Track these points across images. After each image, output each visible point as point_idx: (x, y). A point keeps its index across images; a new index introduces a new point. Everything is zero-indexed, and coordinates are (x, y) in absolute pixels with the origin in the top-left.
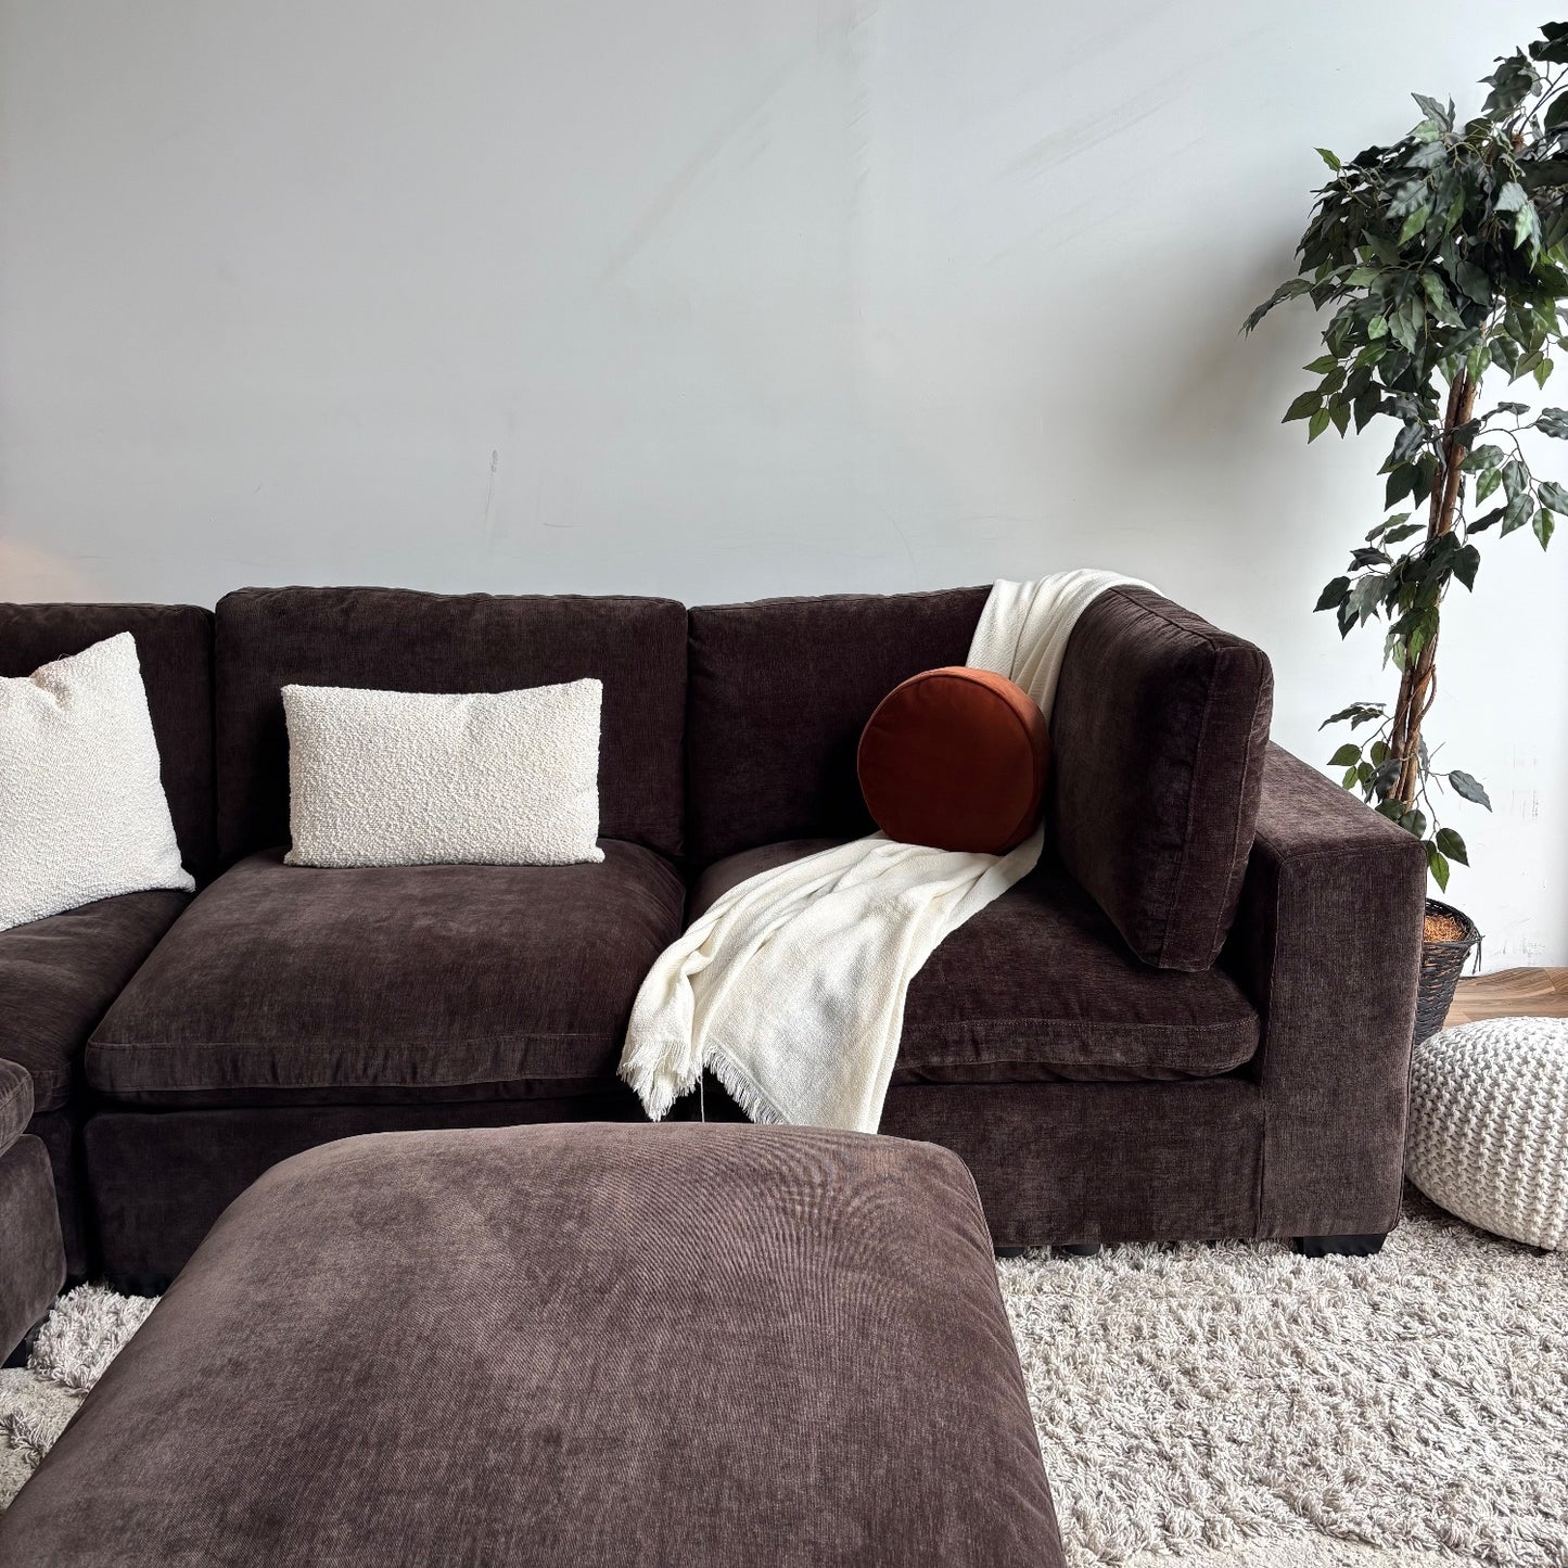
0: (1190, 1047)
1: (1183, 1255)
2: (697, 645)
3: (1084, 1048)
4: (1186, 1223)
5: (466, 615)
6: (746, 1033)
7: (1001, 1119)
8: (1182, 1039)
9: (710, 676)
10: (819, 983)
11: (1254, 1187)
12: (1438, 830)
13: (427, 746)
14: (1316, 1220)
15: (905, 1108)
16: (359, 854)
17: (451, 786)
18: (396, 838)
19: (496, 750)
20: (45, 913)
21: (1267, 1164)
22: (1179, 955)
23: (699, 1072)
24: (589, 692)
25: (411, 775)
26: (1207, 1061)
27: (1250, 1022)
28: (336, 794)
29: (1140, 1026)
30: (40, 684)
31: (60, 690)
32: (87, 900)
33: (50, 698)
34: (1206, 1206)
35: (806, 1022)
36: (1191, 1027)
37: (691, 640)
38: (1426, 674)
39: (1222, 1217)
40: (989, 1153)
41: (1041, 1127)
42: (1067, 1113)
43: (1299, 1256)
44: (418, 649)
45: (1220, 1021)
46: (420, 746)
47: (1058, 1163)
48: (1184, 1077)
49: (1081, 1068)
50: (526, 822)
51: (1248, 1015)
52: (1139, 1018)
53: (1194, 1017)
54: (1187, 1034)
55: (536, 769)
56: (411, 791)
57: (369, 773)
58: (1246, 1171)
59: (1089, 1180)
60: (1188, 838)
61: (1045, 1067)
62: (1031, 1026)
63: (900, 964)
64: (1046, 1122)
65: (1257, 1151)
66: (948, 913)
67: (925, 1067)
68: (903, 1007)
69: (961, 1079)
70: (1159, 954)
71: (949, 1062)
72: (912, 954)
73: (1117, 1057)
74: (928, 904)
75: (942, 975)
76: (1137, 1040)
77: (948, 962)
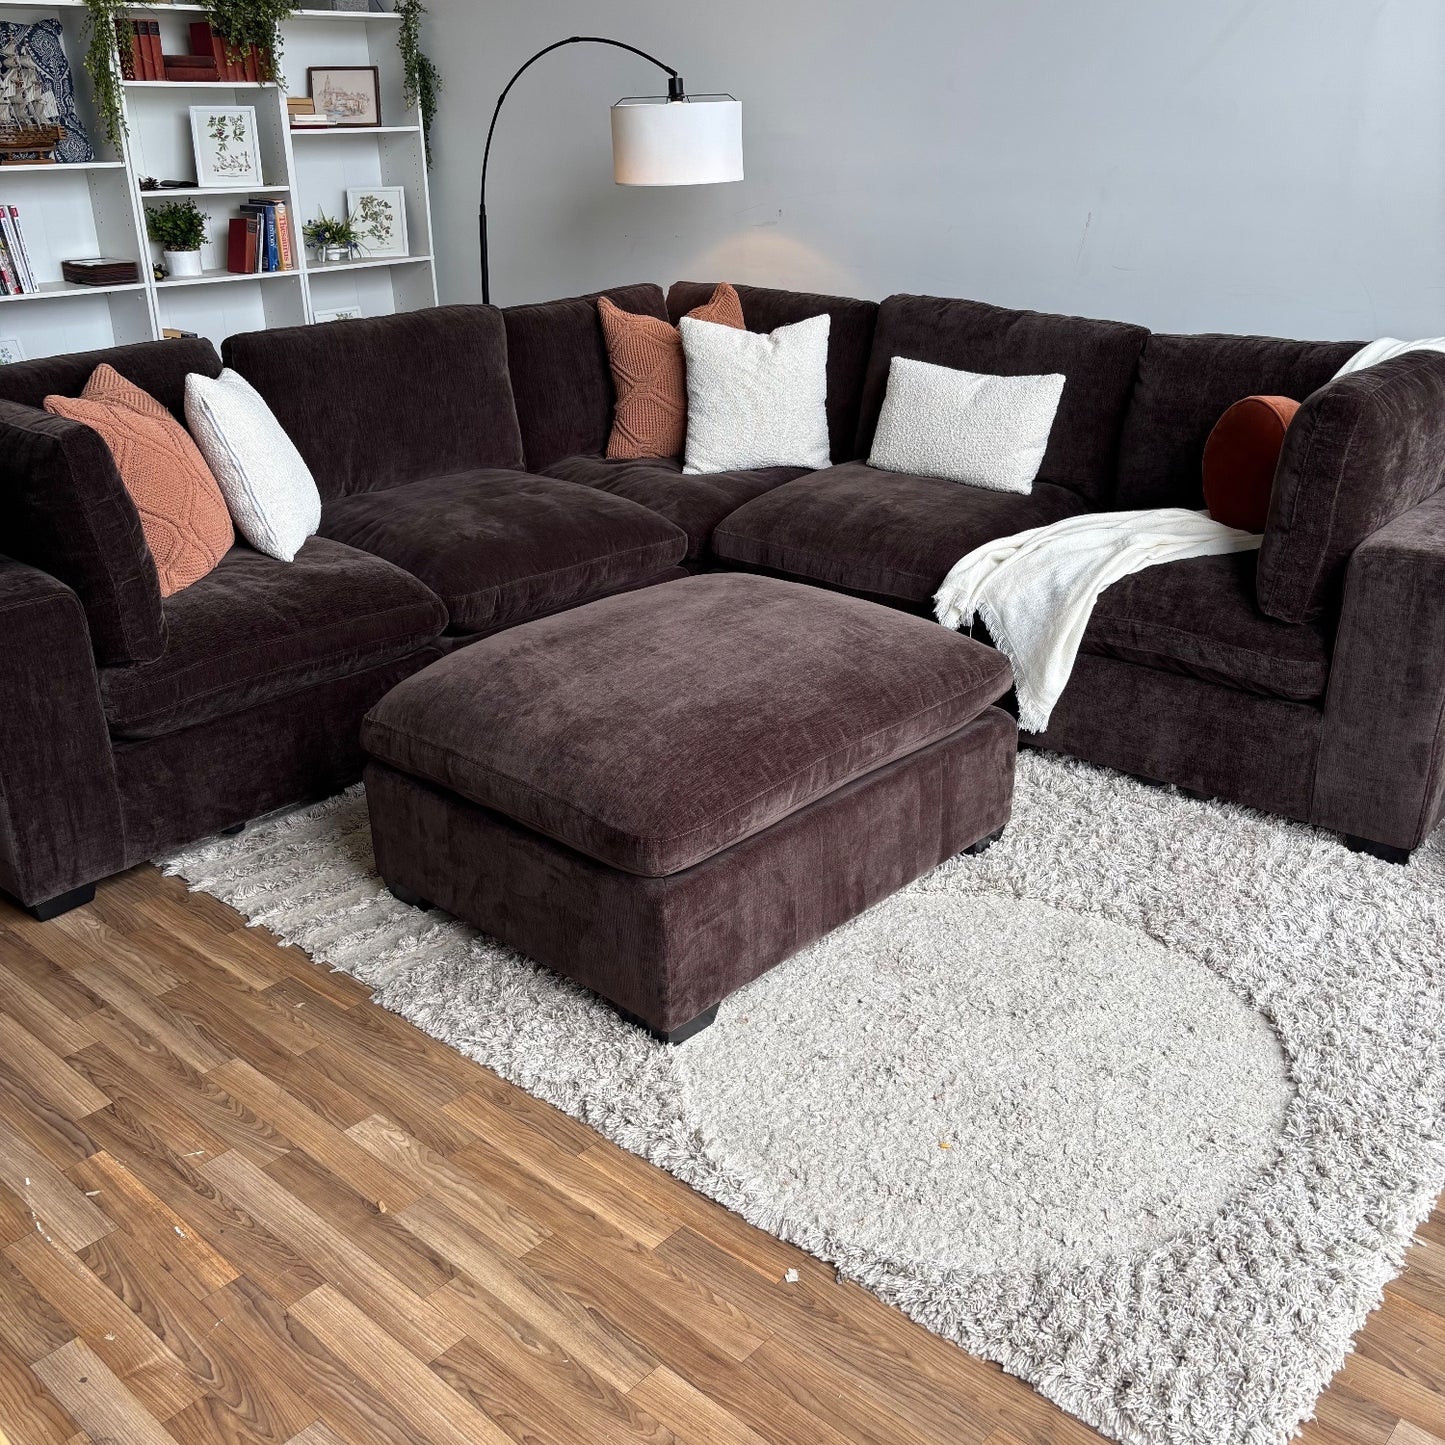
0: (1271, 672)
3: (1201, 655)
5: (1009, 324)
6: (1002, 594)
7: (1148, 690)
8: (1267, 665)
10: (1054, 574)
11: (1308, 785)
19: (984, 412)
20: (744, 467)
21: (1318, 770)
22: (1278, 608)
23: (972, 612)
24: (1057, 383)
25: (934, 420)
26: (1284, 685)
27: (1318, 665)
29: (1241, 649)
30: (770, 339)
31: (776, 342)
32: (765, 465)
33: (769, 346)
35: (1041, 597)
36: (1274, 658)
40: (1139, 711)
41: (1173, 702)
42: (1190, 697)
43: (1342, 846)
44: (972, 343)
45: (1296, 659)
46: (944, 404)
47: (1181, 729)
48: (1271, 694)
49: (1201, 669)
51: (1317, 660)
52: (1242, 643)
53: (1278, 651)
54: (1270, 662)
57: (914, 416)
58: (1304, 771)
59: (1199, 746)
61: (1179, 663)
62: (1170, 632)
63: (1101, 575)
64: (1177, 699)
65: (1313, 758)
66: (1160, 554)
67: (1105, 644)
68: (1094, 601)
69: (1131, 659)
70: (1266, 604)
71: (1118, 643)
72: (1112, 571)
73: (1222, 667)
74: (1146, 545)
75: (1130, 589)
76: (1237, 657)
77: (1138, 582)
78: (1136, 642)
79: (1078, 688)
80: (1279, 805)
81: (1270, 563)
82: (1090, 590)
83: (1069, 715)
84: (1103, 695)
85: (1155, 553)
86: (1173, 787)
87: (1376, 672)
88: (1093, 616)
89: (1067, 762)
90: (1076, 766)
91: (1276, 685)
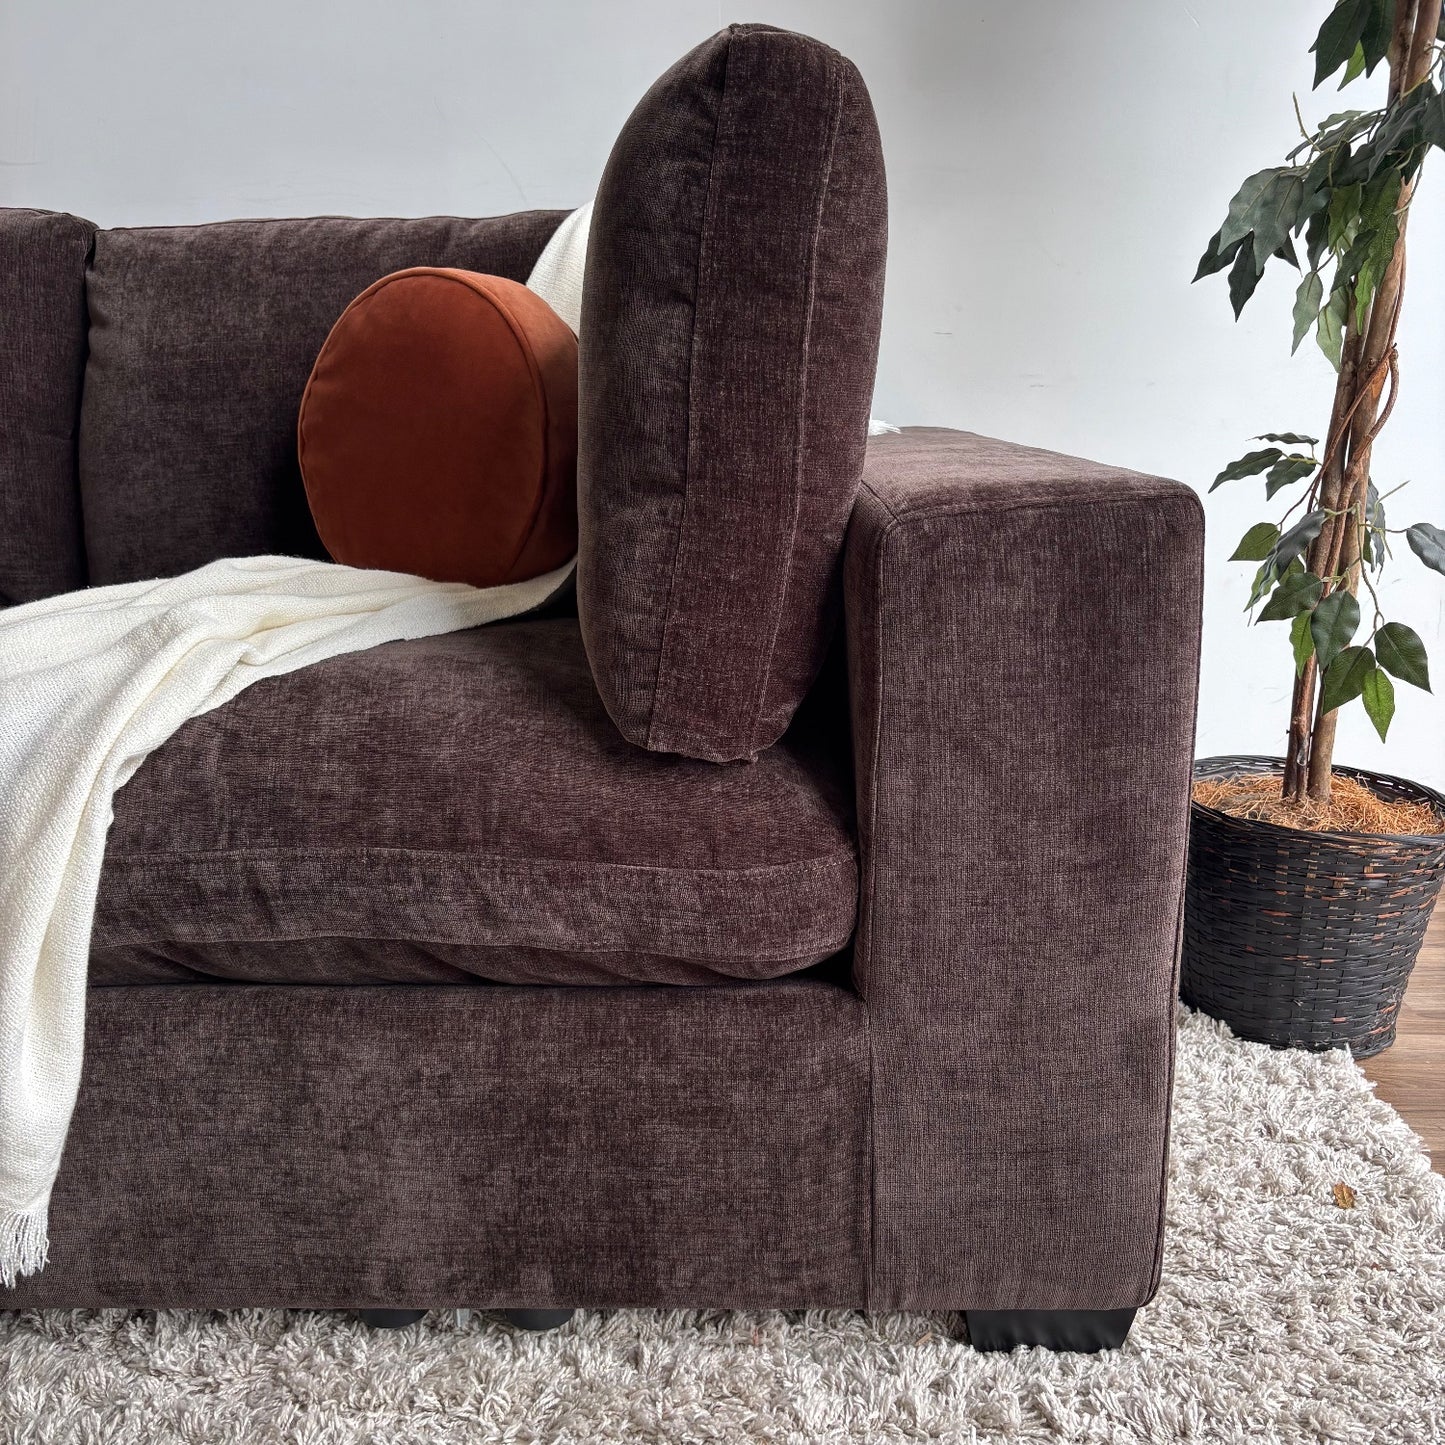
0: (705, 914)
1: (733, 1336)
3: (487, 912)
4: (724, 1277)
7: (336, 1057)
8: (691, 898)
11: (856, 1212)
12: (1379, 626)
14: (987, 1278)
15: (142, 1028)
21: (880, 1163)
22: (685, 724)
26: (745, 943)
27: (832, 864)
29: (604, 867)
34: (765, 1245)
36: (706, 872)
38: (1380, 362)
39: (796, 1265)
40: (317, 1124)
41: (419, 1074)
42: (470, 1046)
43: (959, 1348)
45: (769, 862)
47: (459, 1148)
48: (709, 978)
49: (489, 954)
51: (828, 852)
52: (601, 850)
53: (714, 850)
54: (698, 887)
58: (840, 1177)
59: (523, 1183)
60: (694, 465)
61: (421, 953)
62: (373, 862)
63: (115, 725)
64: (429, 1064)
65: (859, 1137)
66: (274, 650)
67: (170, 945)
68: (105, 817)
69: (261, 972)
70: (646, 720)
71: (213, 934)
72: (144, 712)
73: (558, 932)
74: (228, 629)
75: (212, 758)
76: (597, 896)
77: (234, 735)
78: (269, 918)
79: (108, 1104)
80: (777, 1288)
81: (637, 597)
82: (85, 780)
83: (96, 1191)
84: (193, 1103)
85: (263, 647)
86: (462, 1316)
87: (1003, 852)
88: (113, 866)
89: (120, 1326)
90: (151, 1334)
91: (725, 951)
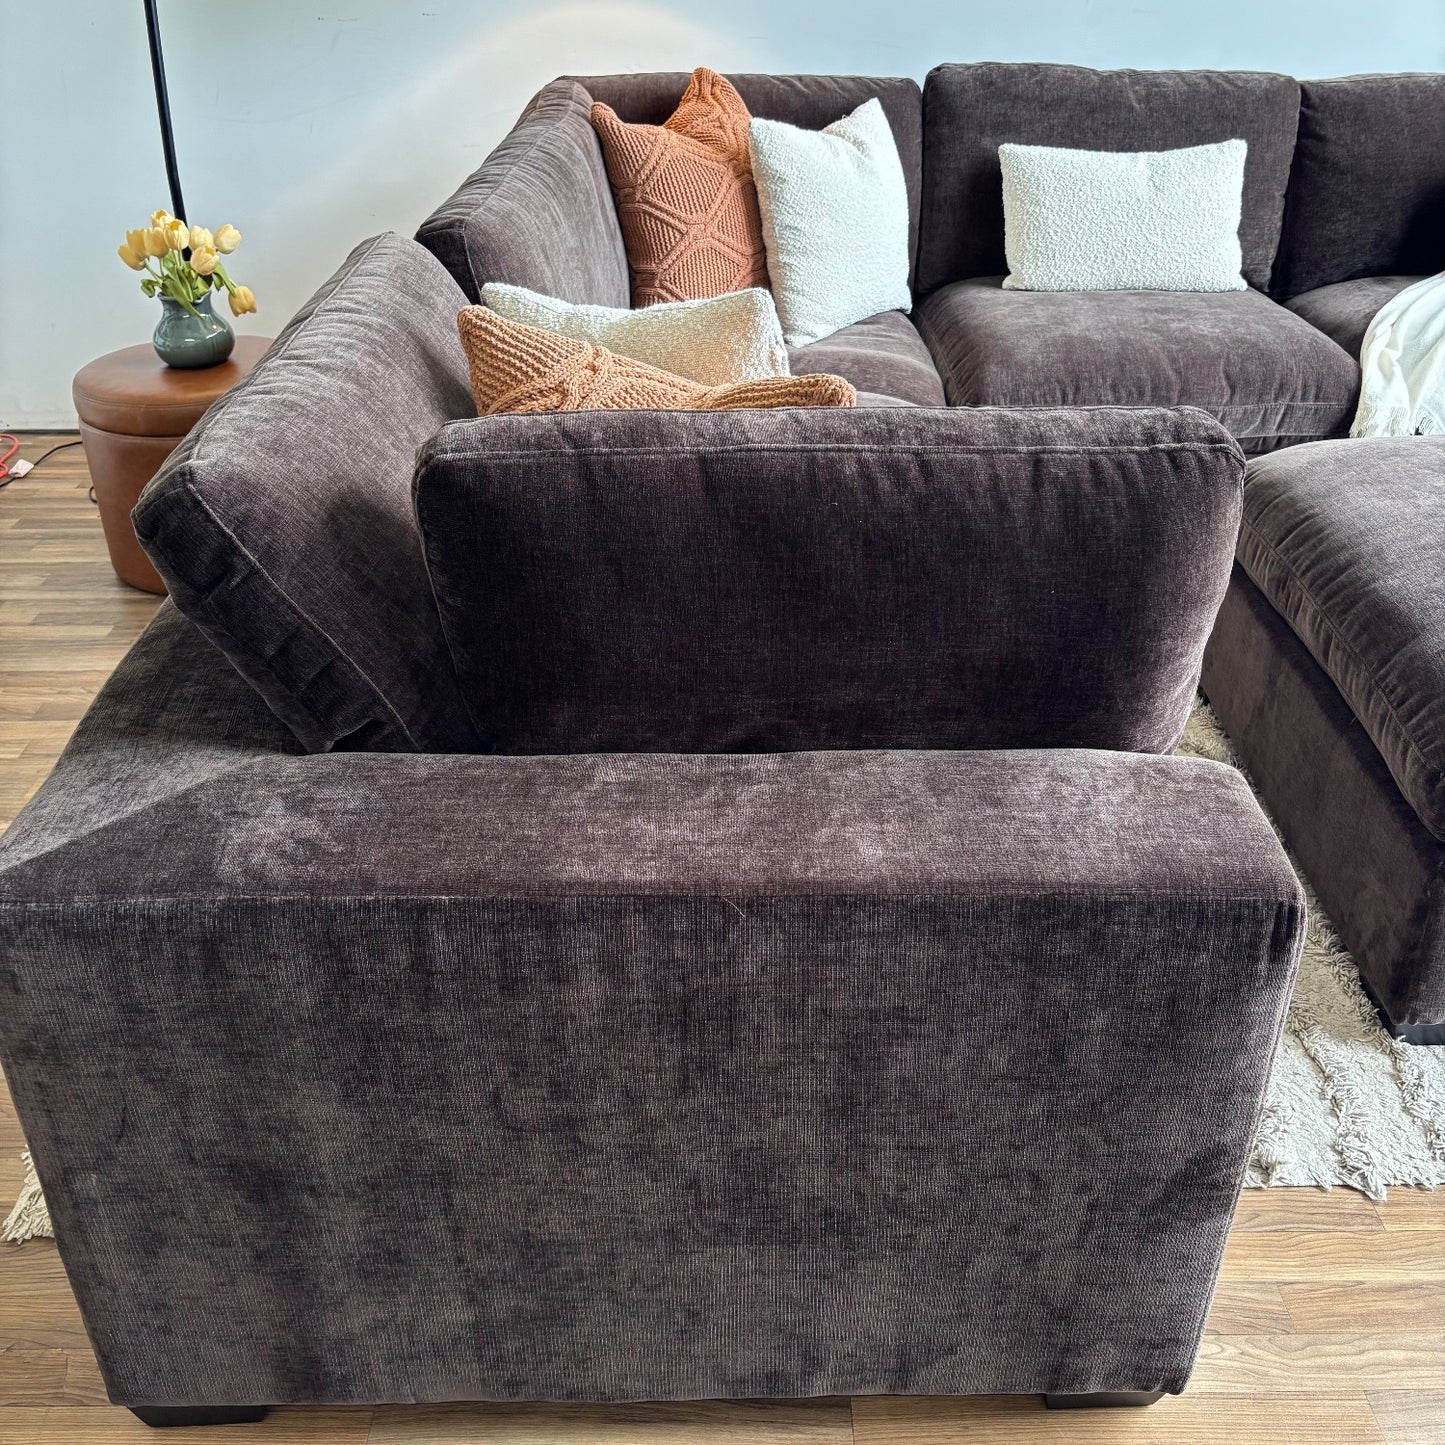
2: (1309, 112)
9: (1321, 139)
13: (1123, 194)
16: (1072, 280)
17: (1143, 226)
18: (1102, 268)
19: (1176, 197)
20: (853, 321)
24: (1236, 150)
25: (1112, 218)
28: (1056, 232)
30: (835, 136)
31: (858, 144)
33: (854, 150)
37: (1303, 109)
46: (1119, 194)
50: (1198, 256)
55: (1206, 213)
56: (1113, 230)
57: (1081, 215)
